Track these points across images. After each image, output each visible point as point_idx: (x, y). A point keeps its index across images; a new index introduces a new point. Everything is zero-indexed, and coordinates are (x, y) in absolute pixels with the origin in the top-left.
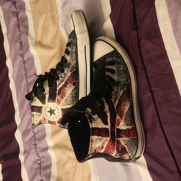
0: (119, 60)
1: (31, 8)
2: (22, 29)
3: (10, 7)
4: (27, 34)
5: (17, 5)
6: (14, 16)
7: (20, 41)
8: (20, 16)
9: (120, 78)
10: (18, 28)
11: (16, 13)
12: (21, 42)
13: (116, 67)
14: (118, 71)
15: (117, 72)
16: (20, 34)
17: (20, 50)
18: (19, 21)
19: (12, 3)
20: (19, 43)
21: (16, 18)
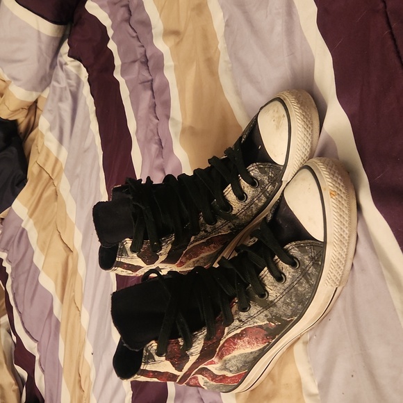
0: (312, 270)
1: (173, 61)
2: (159, 110)
3: (139, 73)
4: (168, 117)
5: (151, 64)
6: (145, 89)
7: (157, 138)
8: (155, 85)
9: (282, 299)
10: (153, 112)
11: (150, 83)
12: (160, 140)
13: (293, 276)
14: (291, 287)
15: (287, 284)
16: (157, 124)
17: (157, 156)
18: (154, 98)
19: (142, 63)
20: (156, 143)
21: (149, 93)
